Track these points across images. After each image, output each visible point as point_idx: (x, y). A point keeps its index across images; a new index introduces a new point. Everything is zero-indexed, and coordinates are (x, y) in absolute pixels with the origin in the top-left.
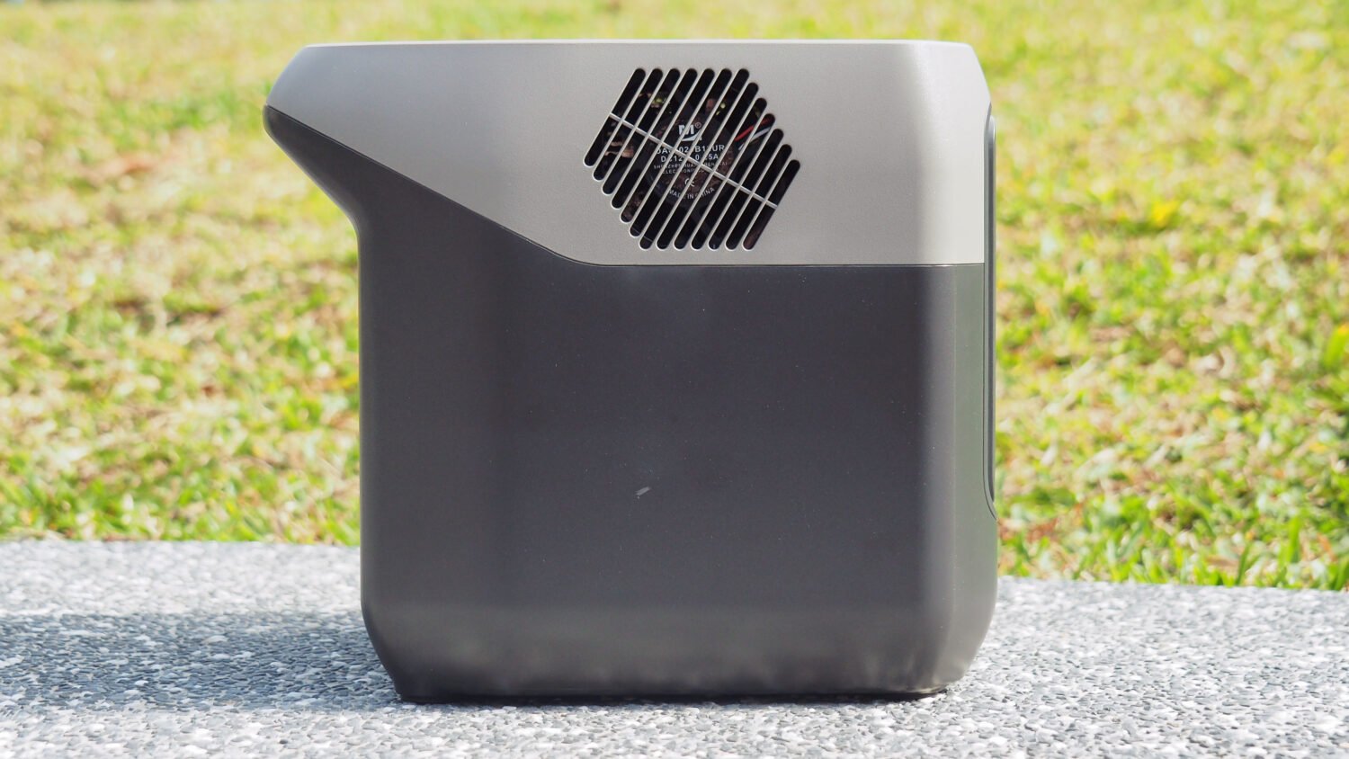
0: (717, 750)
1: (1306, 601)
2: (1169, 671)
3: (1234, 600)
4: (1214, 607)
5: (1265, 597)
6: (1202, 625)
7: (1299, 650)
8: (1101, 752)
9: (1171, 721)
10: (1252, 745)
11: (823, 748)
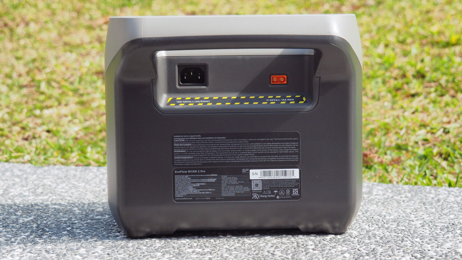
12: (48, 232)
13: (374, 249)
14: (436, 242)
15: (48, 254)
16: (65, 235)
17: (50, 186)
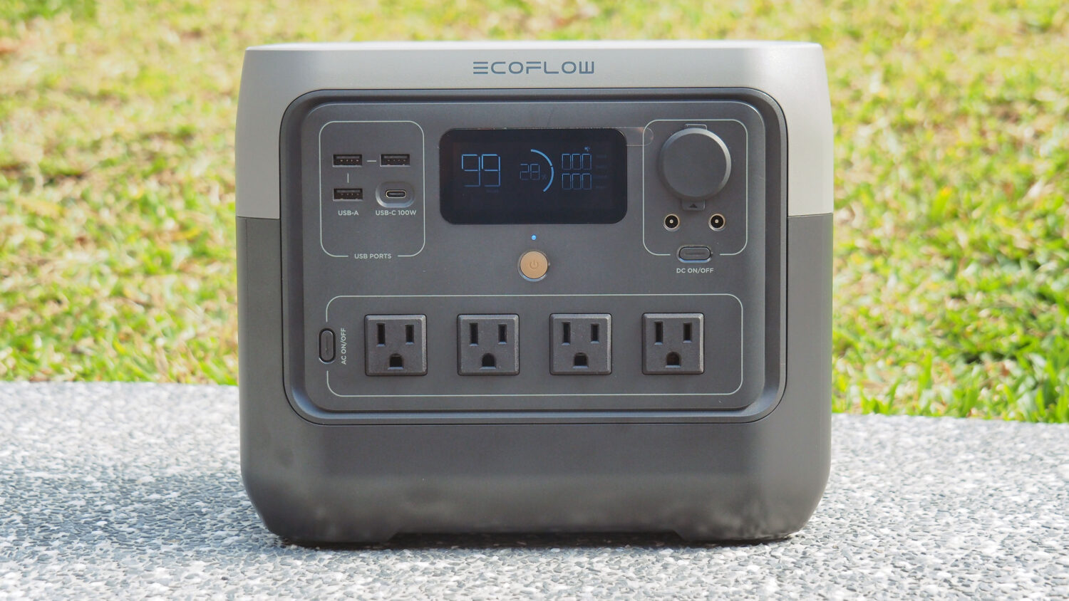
0: (549, 581)
1: (948, 429)
2: (862, 498)
3: (897, 430)
4: (883, 436)
5: (918, 425)
6: (877, 454)
7: (953, 477)
8: (830, 578)
9: (876, 548)
10: (940, 570)
11: (627, 578)
12: (58, 533)
13: (804, 553)
14: (929, 536)
15: (84, 582)
16: (101, 538)
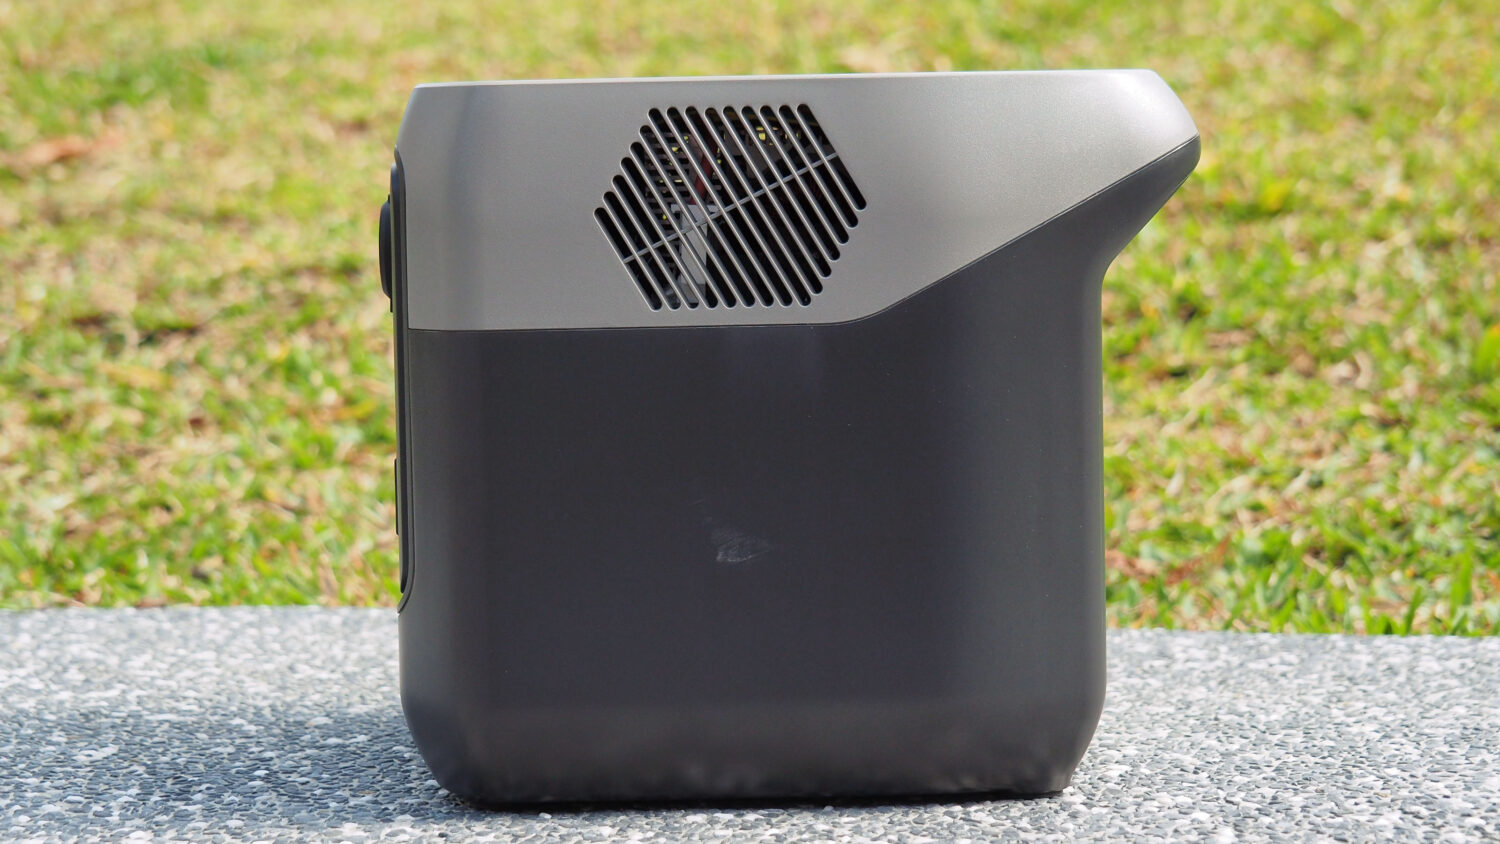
12: (200, 784)
13: (1274, 798)
14: (1456, 776)
16: (263, 791)
17: (99, 662)
